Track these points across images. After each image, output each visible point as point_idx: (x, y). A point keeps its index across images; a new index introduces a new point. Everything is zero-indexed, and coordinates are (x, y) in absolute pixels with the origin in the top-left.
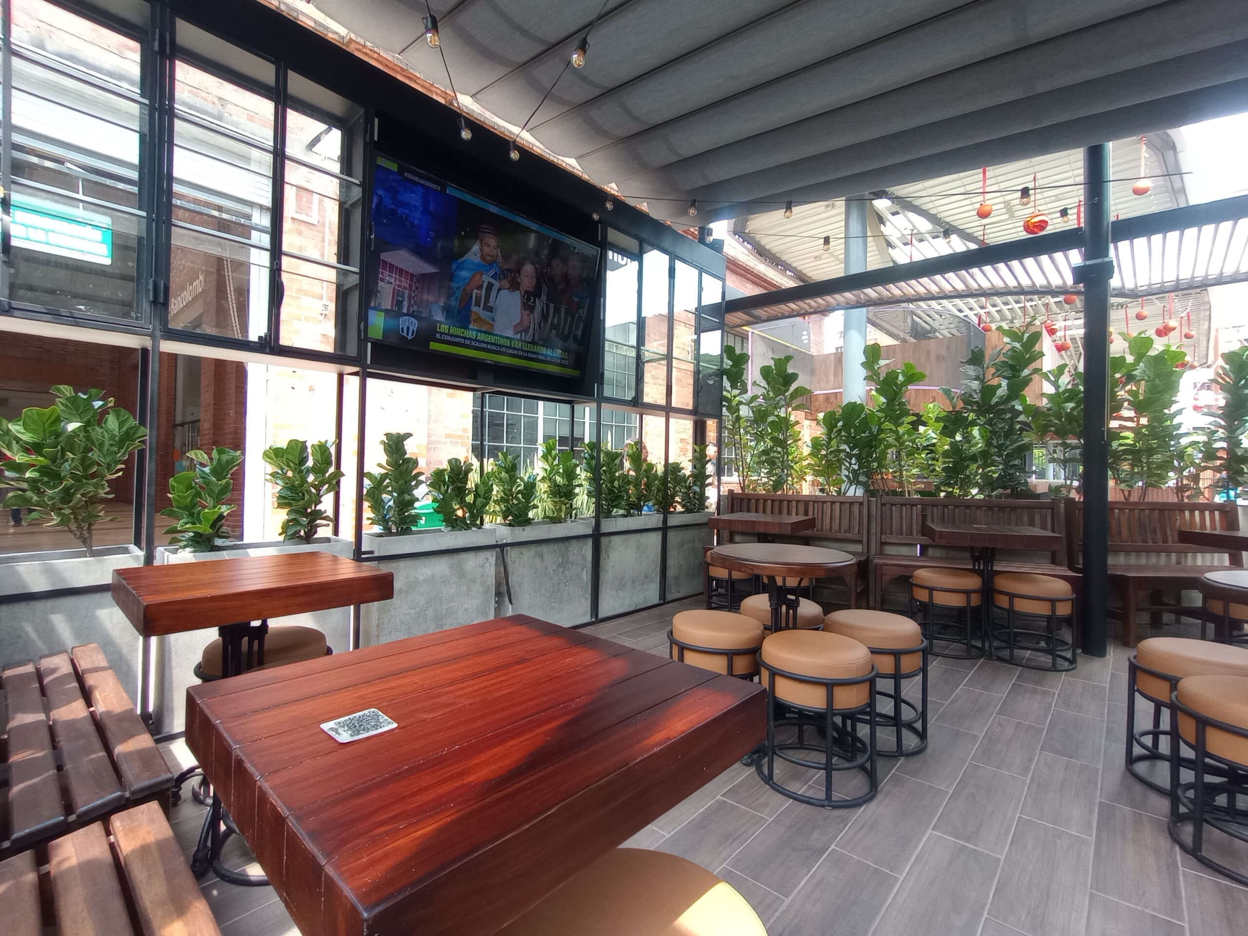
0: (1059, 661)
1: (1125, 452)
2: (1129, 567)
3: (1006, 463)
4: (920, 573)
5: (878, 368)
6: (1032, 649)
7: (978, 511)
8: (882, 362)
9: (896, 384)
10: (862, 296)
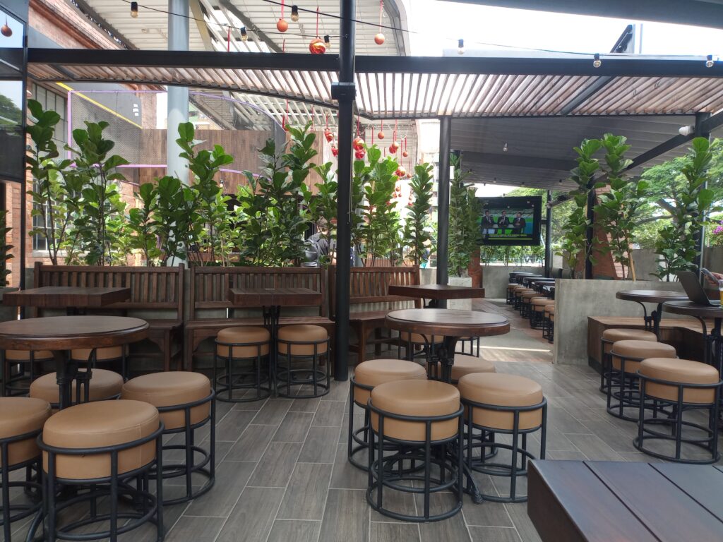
0: (319, 389)
1: (364, 231)
2: (363, 314)
3: (291, 238)
4: (224, 333)
5: (192, 147)
6: (304, 383)
7: (272, 277)
8: (196, 142)
9: (208, 164)
10: (177, 75)
